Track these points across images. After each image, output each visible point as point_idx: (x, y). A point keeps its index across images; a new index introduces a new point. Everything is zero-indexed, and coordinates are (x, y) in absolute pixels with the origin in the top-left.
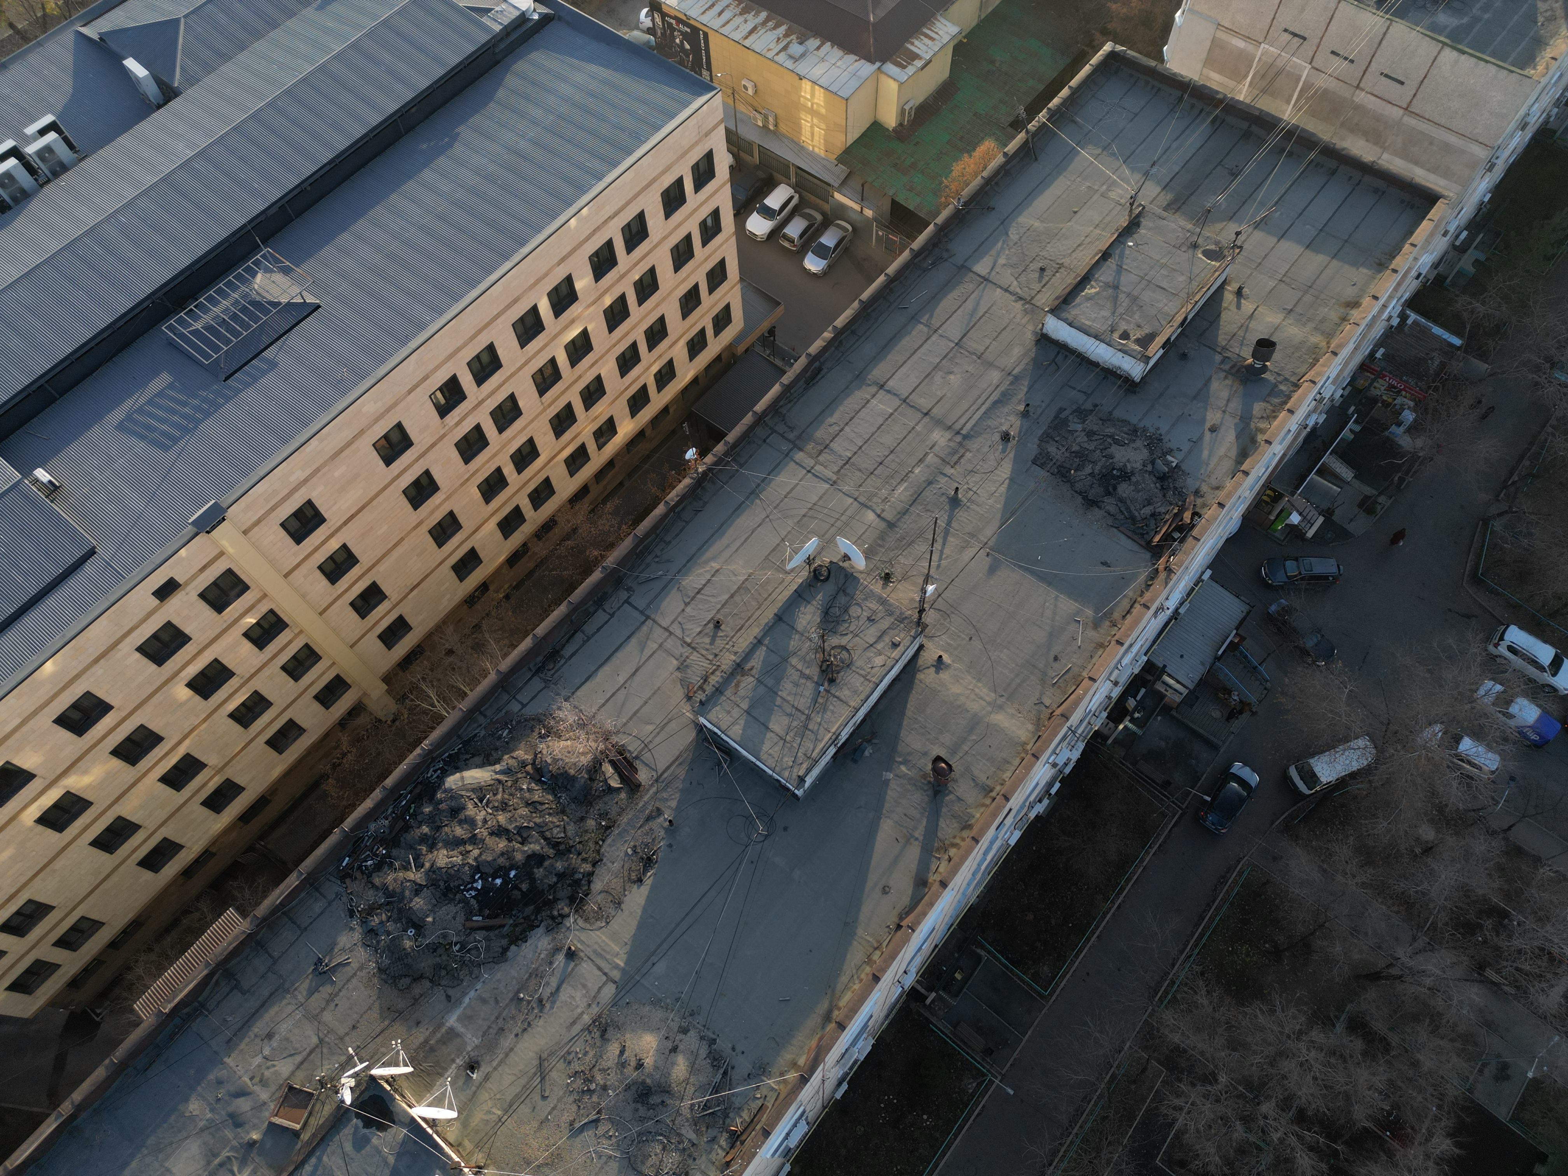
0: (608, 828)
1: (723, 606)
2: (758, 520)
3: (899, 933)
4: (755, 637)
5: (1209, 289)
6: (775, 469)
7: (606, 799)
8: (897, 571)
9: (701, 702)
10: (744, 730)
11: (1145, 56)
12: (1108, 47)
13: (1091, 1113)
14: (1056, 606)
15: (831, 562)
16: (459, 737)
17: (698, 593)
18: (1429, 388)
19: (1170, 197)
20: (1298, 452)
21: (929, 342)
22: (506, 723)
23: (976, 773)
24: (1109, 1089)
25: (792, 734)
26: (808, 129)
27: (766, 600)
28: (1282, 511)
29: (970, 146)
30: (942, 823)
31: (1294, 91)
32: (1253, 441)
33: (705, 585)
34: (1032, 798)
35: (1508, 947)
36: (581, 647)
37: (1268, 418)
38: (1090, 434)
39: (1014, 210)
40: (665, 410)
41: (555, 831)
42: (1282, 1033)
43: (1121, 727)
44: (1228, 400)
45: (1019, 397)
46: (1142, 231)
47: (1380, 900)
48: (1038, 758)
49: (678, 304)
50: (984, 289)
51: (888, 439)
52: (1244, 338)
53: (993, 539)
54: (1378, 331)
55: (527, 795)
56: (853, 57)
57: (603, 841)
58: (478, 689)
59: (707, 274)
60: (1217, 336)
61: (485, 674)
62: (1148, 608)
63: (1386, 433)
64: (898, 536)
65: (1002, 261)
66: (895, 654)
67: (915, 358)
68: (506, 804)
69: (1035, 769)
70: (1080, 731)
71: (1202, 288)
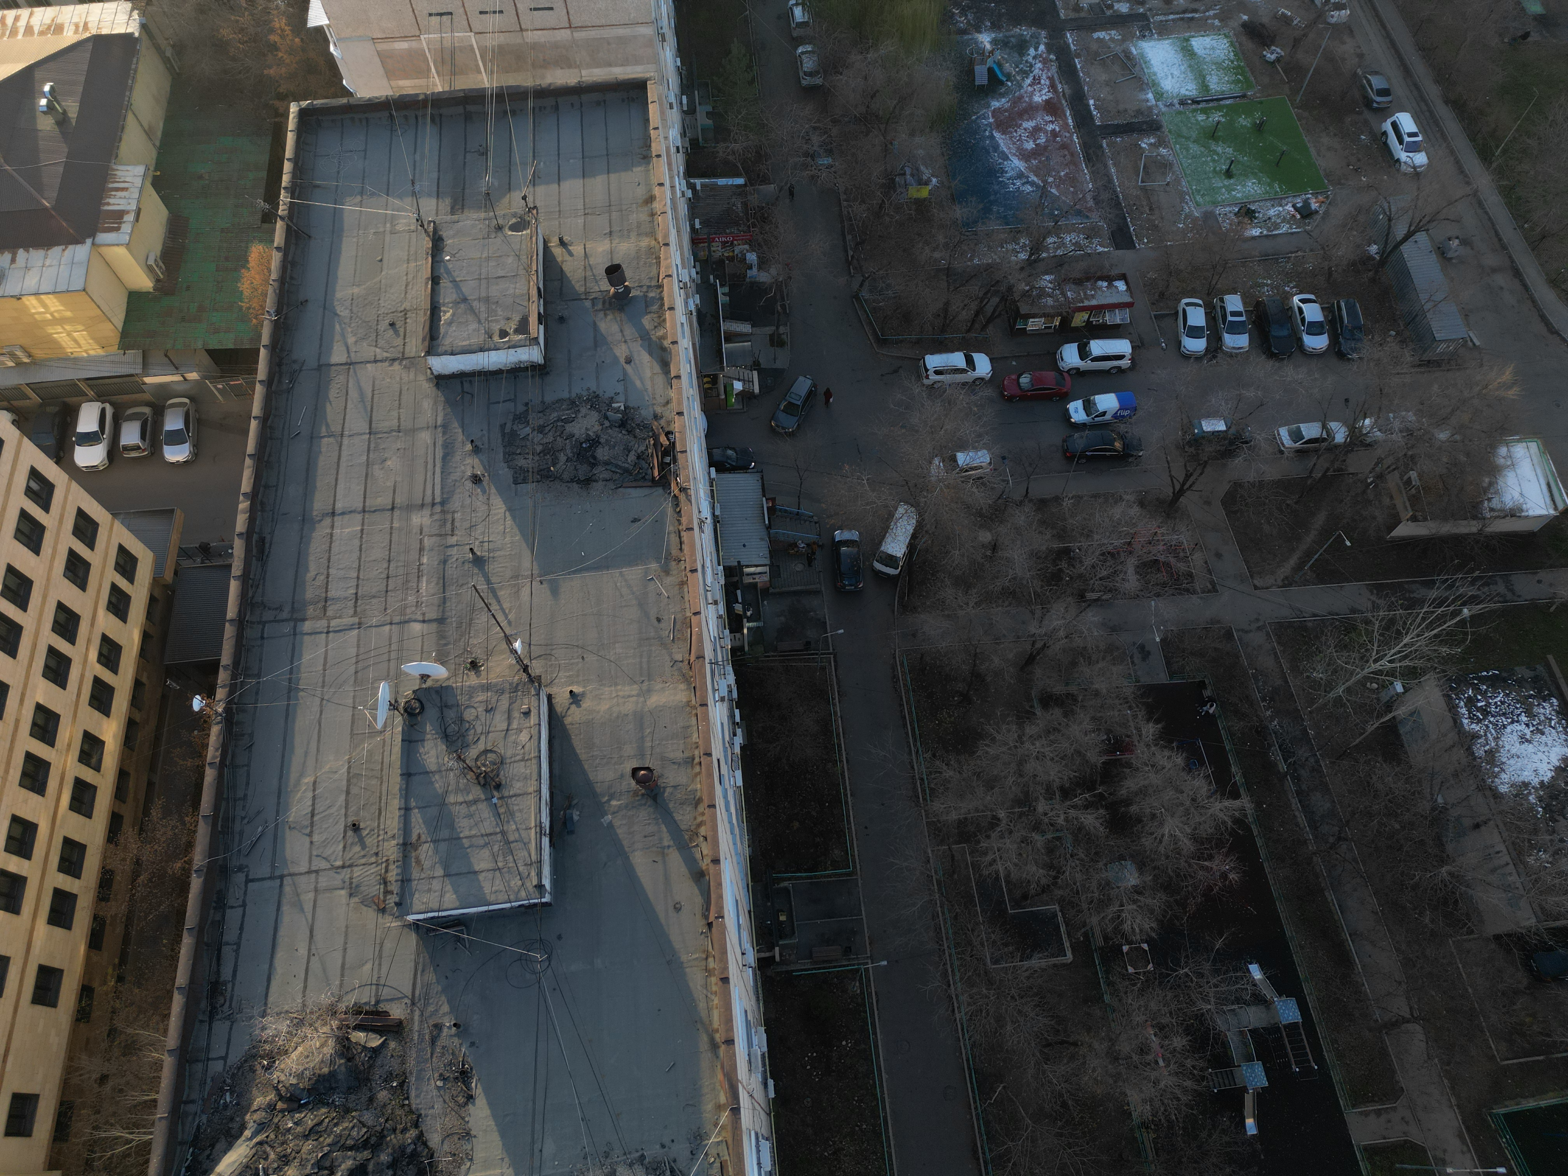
0: (401, 1085)
1: (346, 808)
2: (316, 709)
3: (714, 929)
4: (400, 809)
5: (537, 255)
6: (294, 653)
7: (379, 1062)
8: (478, 653)
9: (397, 904)
10: (456, 892)
11: (333, 98)
12: (294, 108)
13: (945, 923)
14: (626, 580)
15: (414, 692)
16: (182, 1143)
17: (313, 816)
18: (749, 227)
19: (448, 201)
20: (702, 335)
21: (343, 448)
22: (221, 1089)
23: (671, 755)
24: (942, 894)
25: (500, 858)
26: (67, 339)
27: (382, 770)
28: (725, 387)
29: (242, 261)
30: (678, 817)
31: (476, 60)
32: (664, 349)
33: (313, 805)
34: (727, 738)
35: (1085, 569)
36: (237, 959)
37: (660, 324)
38: (541, 429)
39: (326, 291)
40: (138, 684)
41: (354, 1133)
42: (1009, 749)
43: (745, 631)
44: (622, 331)
45: (460, 440)
46: (449, 242)
47: (994, 606)
48: (706, 705)
49: (66, 581)
50: (355, 372)
51: (378, 552)
52: (594, 275)
53: (535, 567)
54: (683, 208)
55: (299, 1129)
56: (57, 250)
57: (408, 1098)
58: (162, 1085)
59: (74, 533)
60: (573, 287)
61: (158, 1066)
62: (692, 529)
63: (748, 280)
64: (454, 625)
65: (351, 340)
66: (533, 720)
67: (342, 470)
68: (285, 1156)
69: (711, 714)
70: (720, 659)
71: (532, 257)
